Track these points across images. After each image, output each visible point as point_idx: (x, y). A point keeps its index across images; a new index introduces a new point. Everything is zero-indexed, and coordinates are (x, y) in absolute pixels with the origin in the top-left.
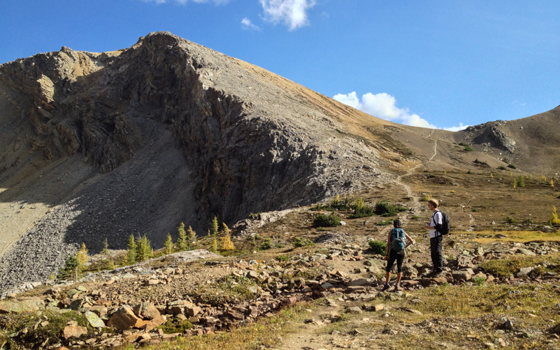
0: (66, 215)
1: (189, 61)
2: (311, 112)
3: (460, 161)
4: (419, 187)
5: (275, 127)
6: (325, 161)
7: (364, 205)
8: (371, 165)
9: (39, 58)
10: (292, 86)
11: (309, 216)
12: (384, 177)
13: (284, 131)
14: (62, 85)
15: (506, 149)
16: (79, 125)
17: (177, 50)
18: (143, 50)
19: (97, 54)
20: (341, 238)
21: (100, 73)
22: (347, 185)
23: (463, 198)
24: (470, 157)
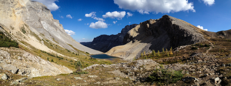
0: (149, 45)
1: (170, 19)
2: (192, 28)
3: (217, 37)
4: (211, 42)
5: (185, 30)
6: (194, 37)
7: (202, 45)
8: (202, 37)
9: (147, 21)
10: (189, 24)
11: (191, 47)
12: (205, 40)
13: (187, 31)
14: (150, 25)
15: (224, 35)
16: (152, 31)
17: (168, 18)
18: (163, 18)
19: (156, 20)
20: (199, 54)
21: (156, 23)
22: (198, 41)
23: (221, 43)
24: (219, 37)
